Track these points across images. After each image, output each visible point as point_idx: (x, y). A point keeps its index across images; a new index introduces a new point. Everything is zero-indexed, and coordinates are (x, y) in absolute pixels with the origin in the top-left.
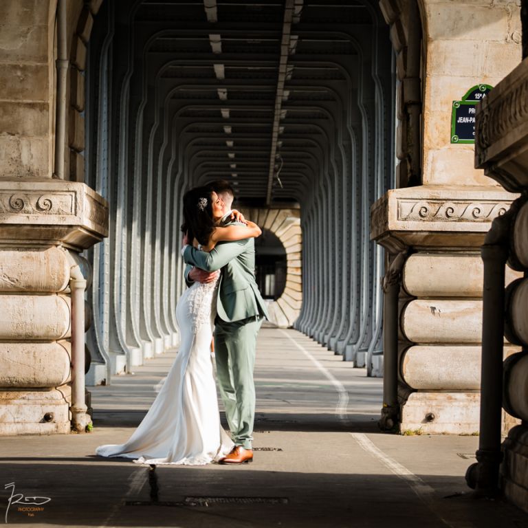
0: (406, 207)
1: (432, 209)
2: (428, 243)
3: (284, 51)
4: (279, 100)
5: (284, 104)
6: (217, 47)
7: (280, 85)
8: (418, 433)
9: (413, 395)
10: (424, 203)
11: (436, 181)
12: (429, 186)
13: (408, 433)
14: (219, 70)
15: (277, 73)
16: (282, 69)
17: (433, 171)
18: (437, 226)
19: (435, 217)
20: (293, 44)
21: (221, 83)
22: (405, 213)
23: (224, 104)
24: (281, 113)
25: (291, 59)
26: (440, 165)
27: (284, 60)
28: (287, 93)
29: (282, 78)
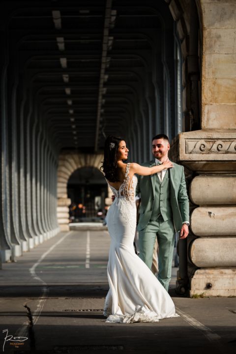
0: (191, 144)
1: (208, 146)
2: (206, 168)
3: (105, 47)
4: (102, 81)
5: (105, 84)
6: (61, 46)
7: (103, 71)
8: (201, 296)
9: (198, 271)
10: (203, 142)
11: (211, 127)
12: (206, 130)
13: (195, 297)
14: (64, 61)
15: (100, 63)
16: (104, 60)
17: (208, 120)
18: (212, 157)
19: (210, 151)
20: (110, 43)
21: (65, 71)
22: (191, 148)
23: (67, 85)
24: (103, 90)
25: (109, 53)
26: (213, 115)
27: (104, 54)
28: (106, 77)
29: (103, 66)
